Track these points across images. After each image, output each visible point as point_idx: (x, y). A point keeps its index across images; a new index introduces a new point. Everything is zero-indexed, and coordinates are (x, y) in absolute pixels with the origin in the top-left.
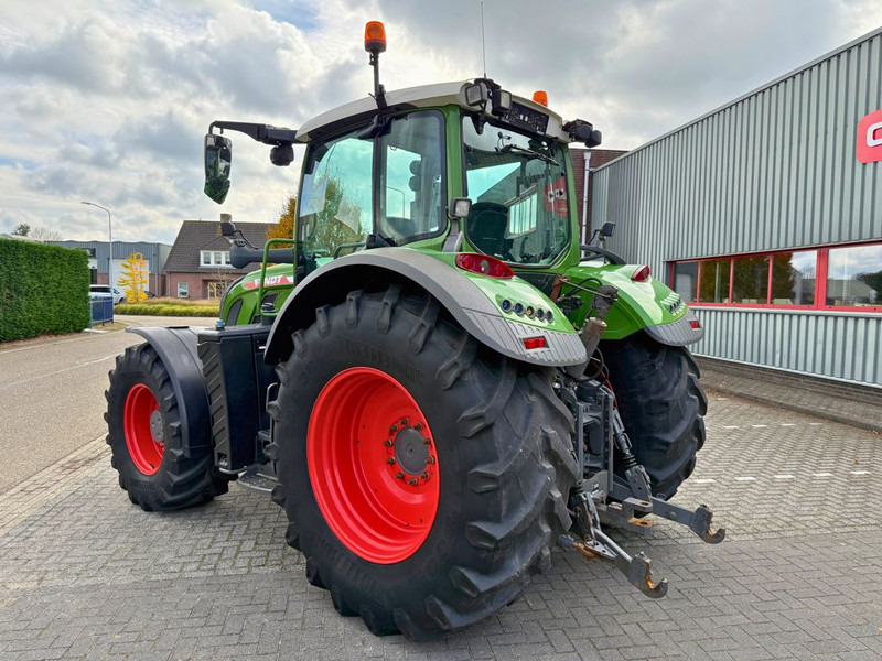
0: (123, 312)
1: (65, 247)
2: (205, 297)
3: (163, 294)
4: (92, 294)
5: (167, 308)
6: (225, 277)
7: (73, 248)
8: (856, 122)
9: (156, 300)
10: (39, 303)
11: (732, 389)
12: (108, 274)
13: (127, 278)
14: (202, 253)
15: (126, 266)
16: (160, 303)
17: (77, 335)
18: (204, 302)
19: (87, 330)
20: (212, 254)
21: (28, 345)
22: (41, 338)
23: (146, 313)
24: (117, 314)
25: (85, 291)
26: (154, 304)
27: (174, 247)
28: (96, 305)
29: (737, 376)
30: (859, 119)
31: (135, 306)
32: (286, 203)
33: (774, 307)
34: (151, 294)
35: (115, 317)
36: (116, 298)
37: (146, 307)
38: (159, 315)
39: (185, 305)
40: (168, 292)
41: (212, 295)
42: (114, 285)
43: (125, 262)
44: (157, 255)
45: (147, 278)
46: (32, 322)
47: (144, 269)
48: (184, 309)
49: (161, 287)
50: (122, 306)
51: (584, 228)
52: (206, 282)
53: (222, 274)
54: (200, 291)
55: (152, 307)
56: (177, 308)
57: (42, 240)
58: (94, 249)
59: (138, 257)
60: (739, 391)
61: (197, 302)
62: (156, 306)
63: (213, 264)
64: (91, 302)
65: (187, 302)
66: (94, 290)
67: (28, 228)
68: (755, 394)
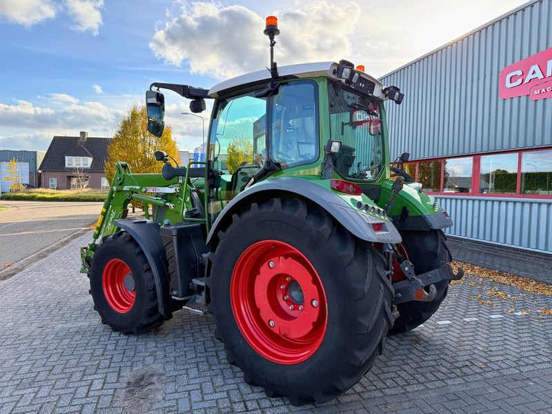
0: (8, 199)
2: (69, 188)
3: (39, 186)
6: (82, 174)
8: (498, 72)
9: (33, 190)
14: (67, 158)
16: (38, 192)
20: (74, 159)
27: (47, 154)
30: (501, 69)
31: (17, 194)
34: (30, 186)
37: (25, 194)
38: (35, 200)
39: (54, 193)
40: (43, 185)
41: (74, 187)
44: (35, 160)
45: (28, 175)
47: (25, 169)
48: (52, 196)
49: (37, 181)
52: (69, 177)
53: (80, 172)
54: (66, 184)
55: (29, 195)
59: (20, 161)
62: (32, 194)
63: (74, 166)
65: (56, 191)
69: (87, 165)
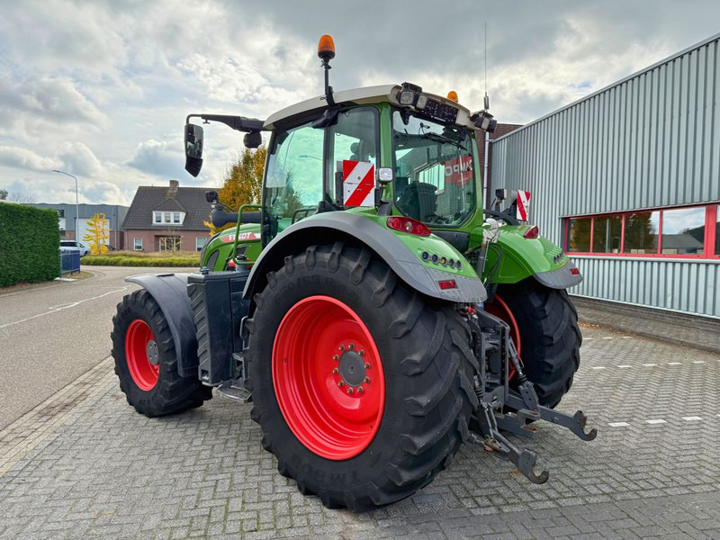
0: (88, 263)
1: (38, 208)
2: (157, 250)
3: (122, 247)
4: (62, 248)
5: (126, 259)
6: (174, 233)
7: (45, 209)
9: (116, 252)
10: (17, 256)
11: (632, 328)
12: (75, 231)
13: (92, 234)
14: (154, 213)
15: (91, 225)
16: (118, 255)
17: (49, 283)
18: (157, 254)
19: (58, 278)
20: (163, 214)
21: (7, 292)
22: (18, 287)
23: (107, 264)
24: (83, 264)
25: (57, 244)
26: (114, 256)
27: (130, 208)
28: (65, 257)
29: (631, 316)
31: (98, 258)
32: (230, 169)
33: (664, 256)
34: (111, 248)
35: (82, 268)
36: (82, 251)
37: (107, 258)
38: (121, 265)
39: (140, 257)
40: (126, 246)
41: (163, 248)
42: (80, 239)
43: (90, 221)
44: (116, 215)
45: (107, 234)
46: (10, 272)
47: (105, 226)
48: (140, 260)
49: (120, 242)
50: (87, 258)
51: (485, 190)
52: (157, 237)
53: (172, 230)
54: (153, 245)
55: (113, 258)
56: (135, 259)
57: (18, 203)
58: (62, 210)
59: (101, 217)
60: (639, 330)
61: (150, 254)
62: (117, 258)
63: (163, 222)
64: (61, 255)
65: (142, 254)
66: (64, 244)
67: (7, 193)
68: (655, 332)
69: (178, 221)
